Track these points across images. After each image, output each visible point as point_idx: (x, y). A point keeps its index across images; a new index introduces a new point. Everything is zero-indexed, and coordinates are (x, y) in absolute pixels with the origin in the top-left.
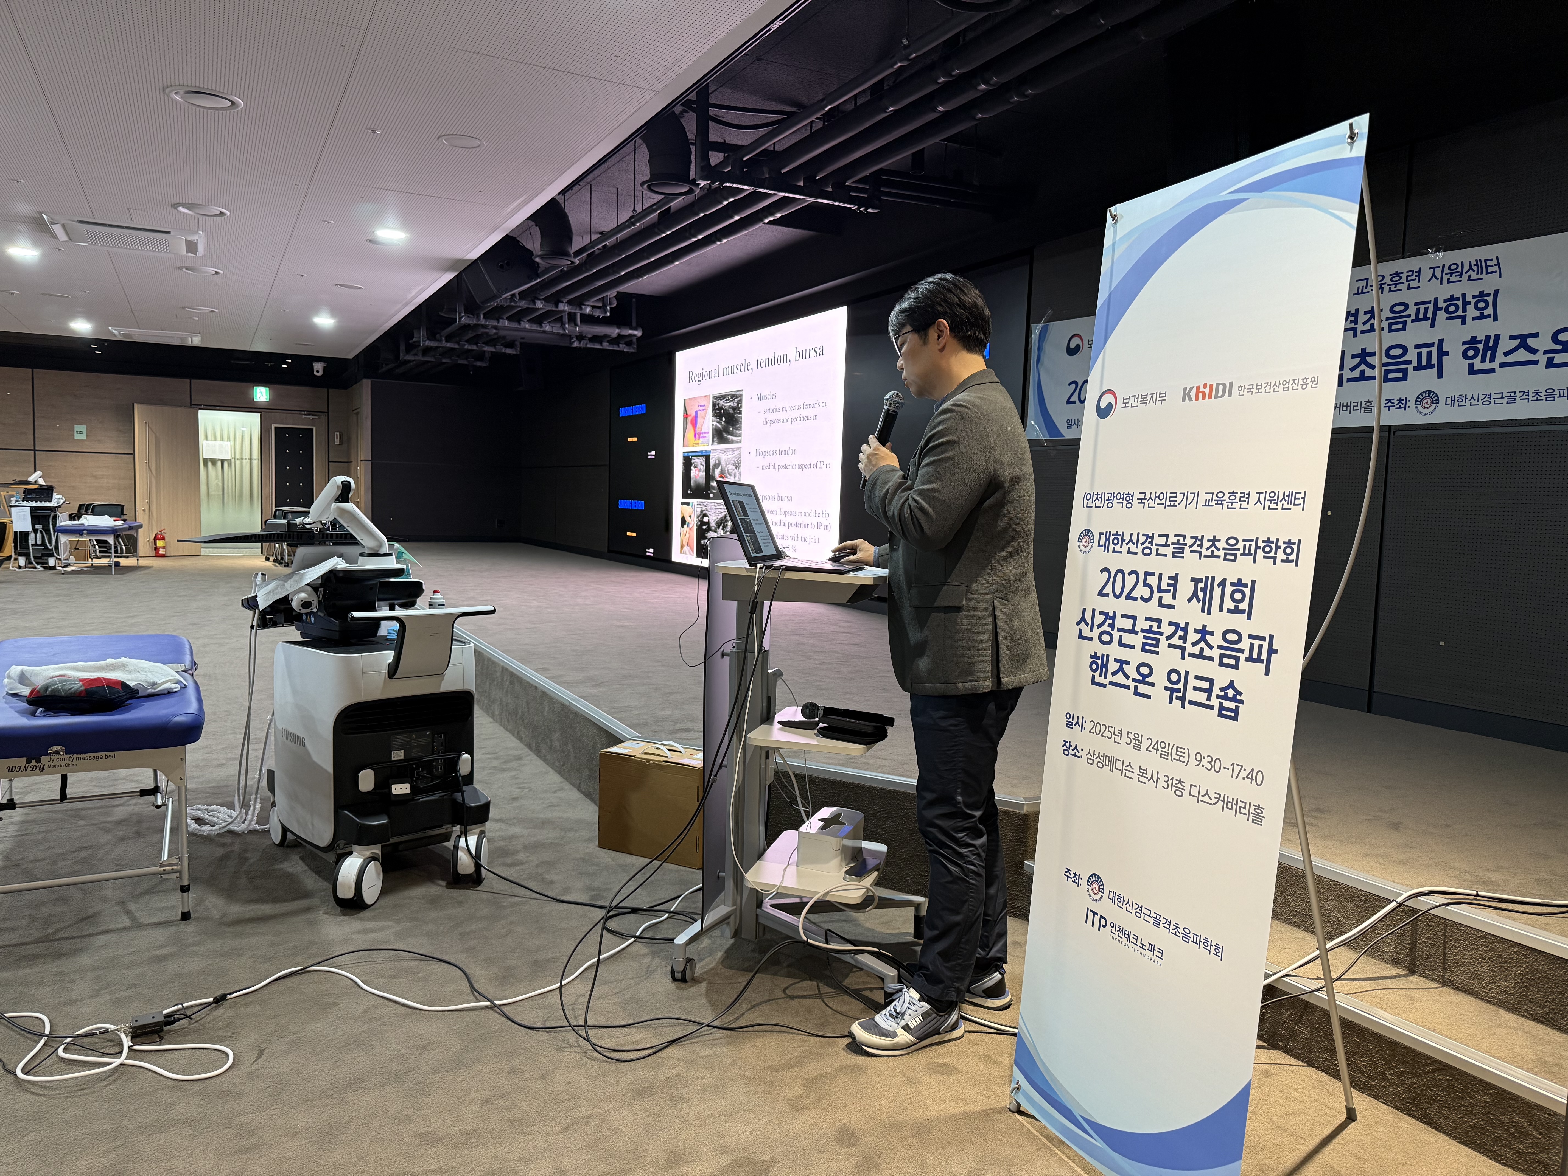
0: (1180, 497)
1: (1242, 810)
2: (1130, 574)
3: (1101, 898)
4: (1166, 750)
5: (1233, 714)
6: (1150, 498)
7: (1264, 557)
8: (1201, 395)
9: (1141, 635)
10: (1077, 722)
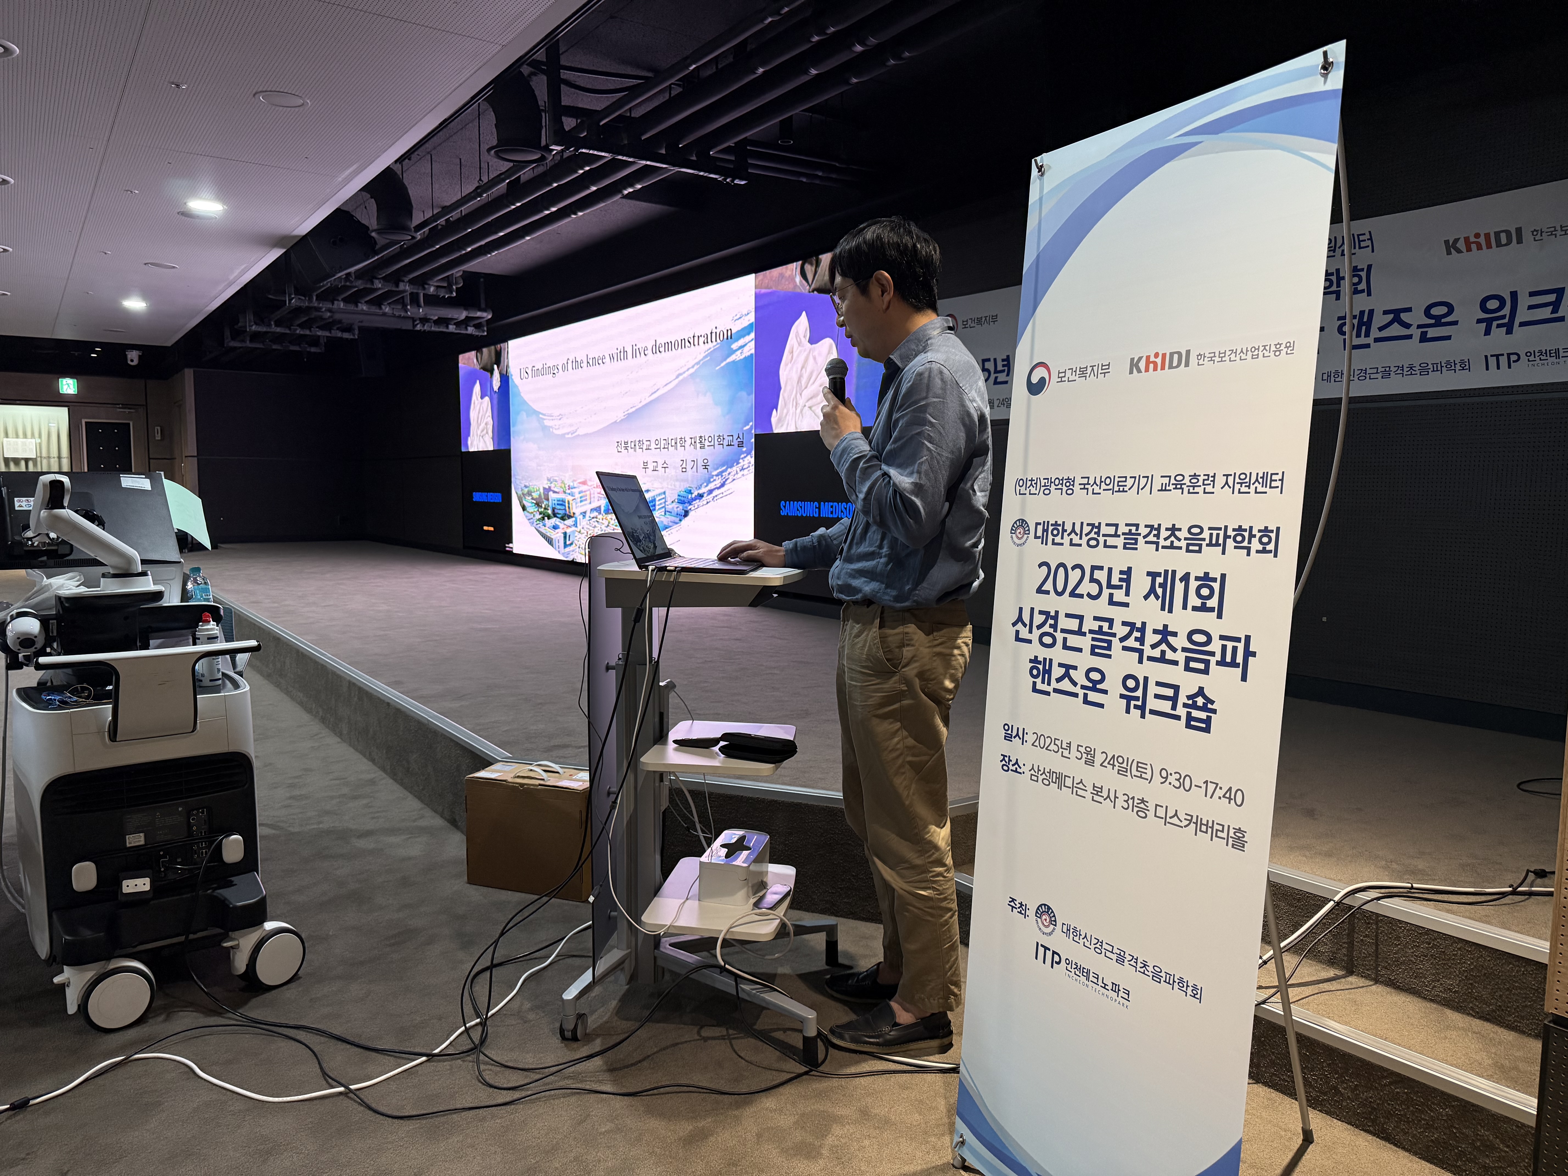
0: (1130, 482)
1: (1219, 834)
2: (1073, 568)
3: (1053, 931)
4: (1124, 765)
5: (1204, 726)
6: (1095, 482)
7: (1236, 547)
8: (1151, 366)
9: (1089, 636)
10: (1017, 735)
